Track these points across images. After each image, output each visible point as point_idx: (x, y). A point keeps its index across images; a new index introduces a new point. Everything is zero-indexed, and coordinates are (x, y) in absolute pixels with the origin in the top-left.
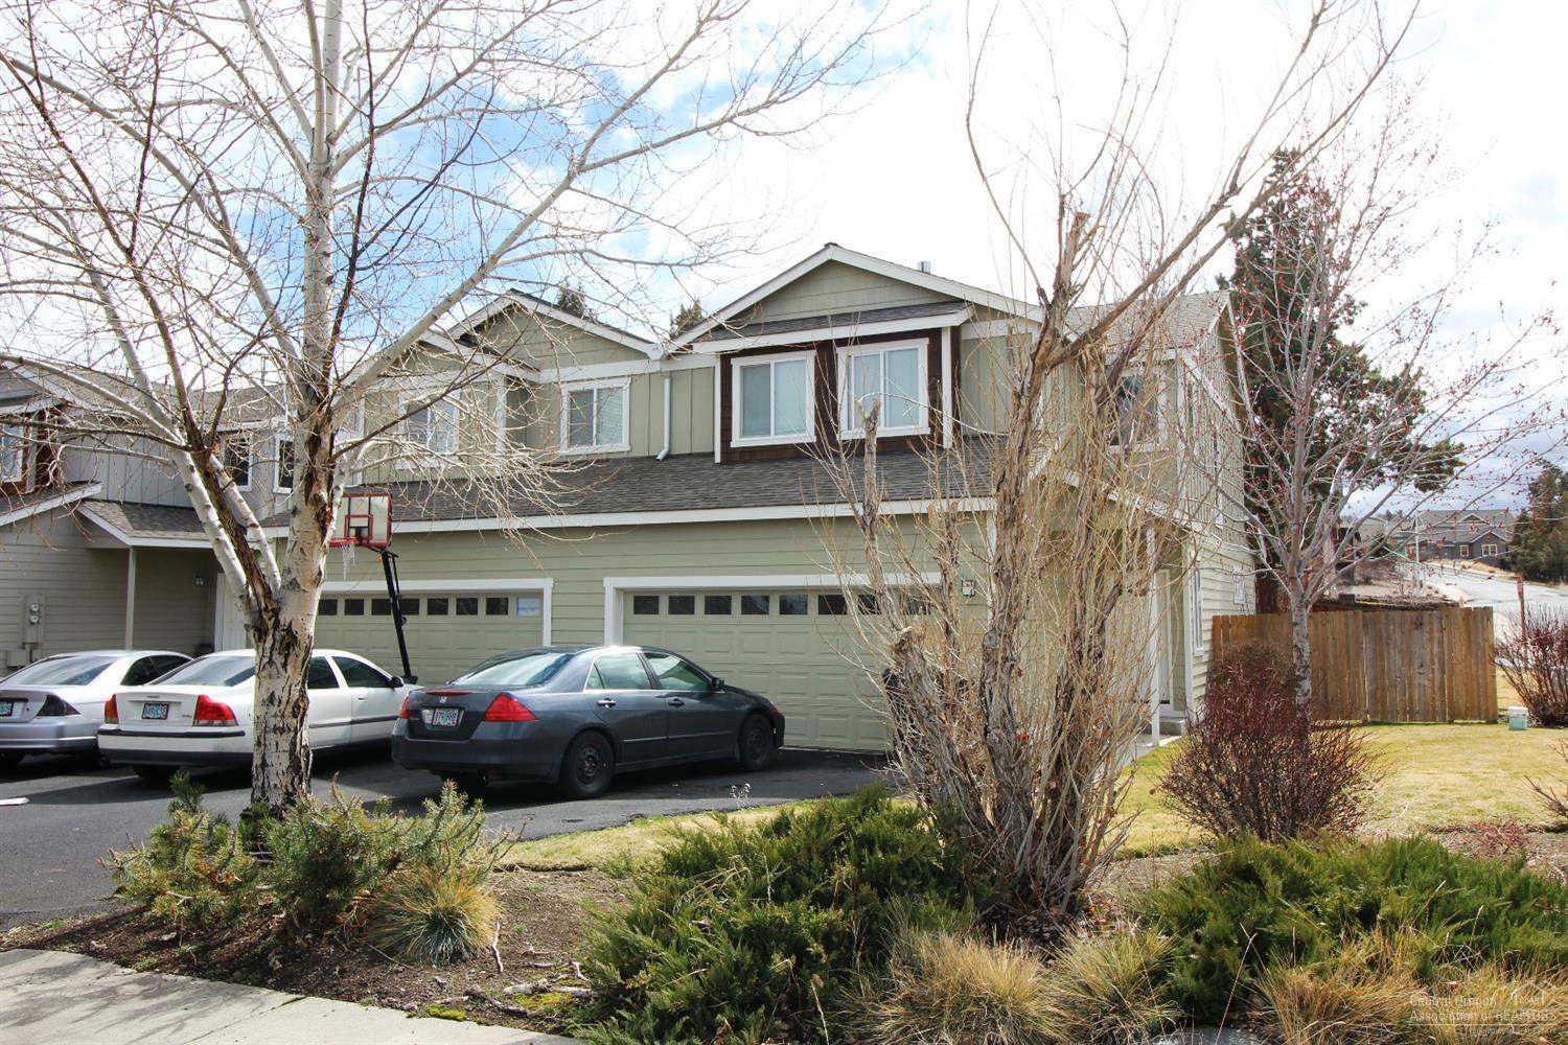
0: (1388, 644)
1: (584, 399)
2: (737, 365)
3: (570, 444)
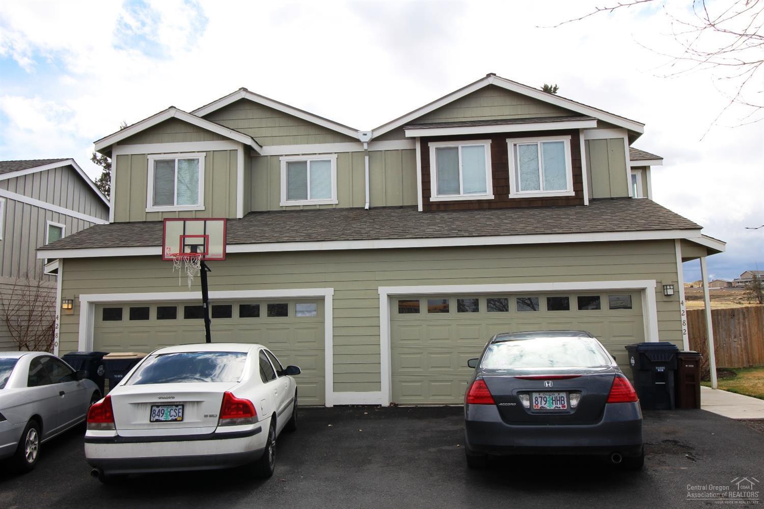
0: (718, 326)
1: (297, 167)
2: (432, 146)
3: (289, 198)
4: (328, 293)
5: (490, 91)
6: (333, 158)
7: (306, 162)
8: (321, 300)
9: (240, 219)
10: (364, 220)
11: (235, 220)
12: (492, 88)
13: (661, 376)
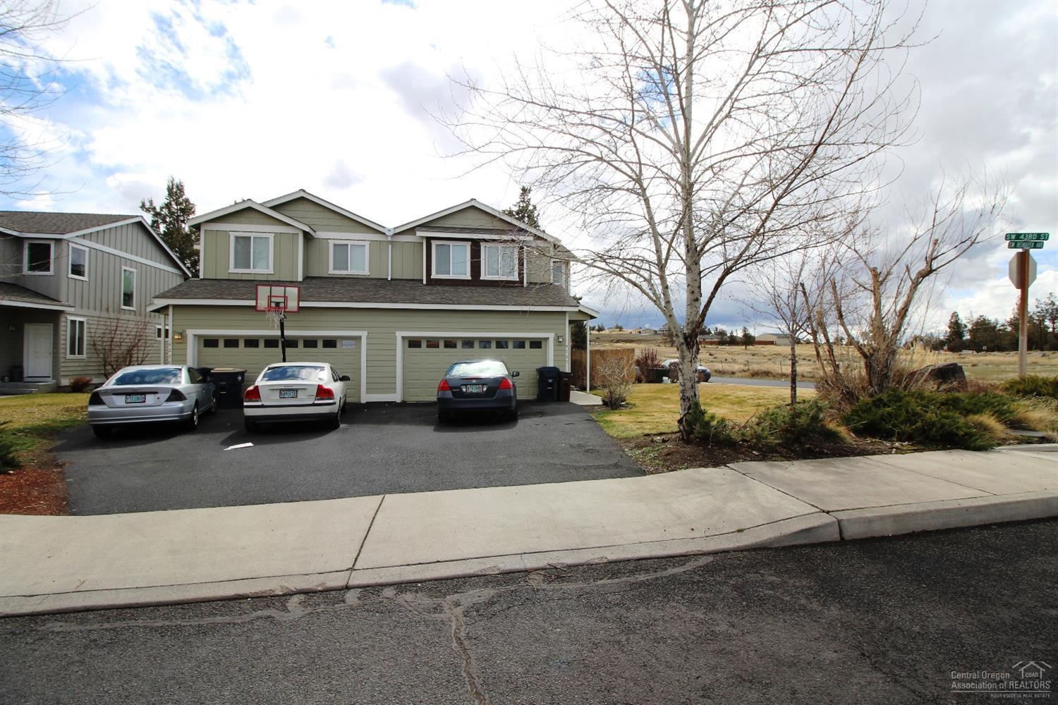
1: (341, 248)
2: (434, 243)
3: (334, 269)
4: (363, 334)
5: (473, 209)
6: (367, 244)
7: (347, 245)
8: (359, 338)
9: (300, 282)
10: (388, 288)
11: (297, 282)
12: (473, 207)
13: (550, 385)
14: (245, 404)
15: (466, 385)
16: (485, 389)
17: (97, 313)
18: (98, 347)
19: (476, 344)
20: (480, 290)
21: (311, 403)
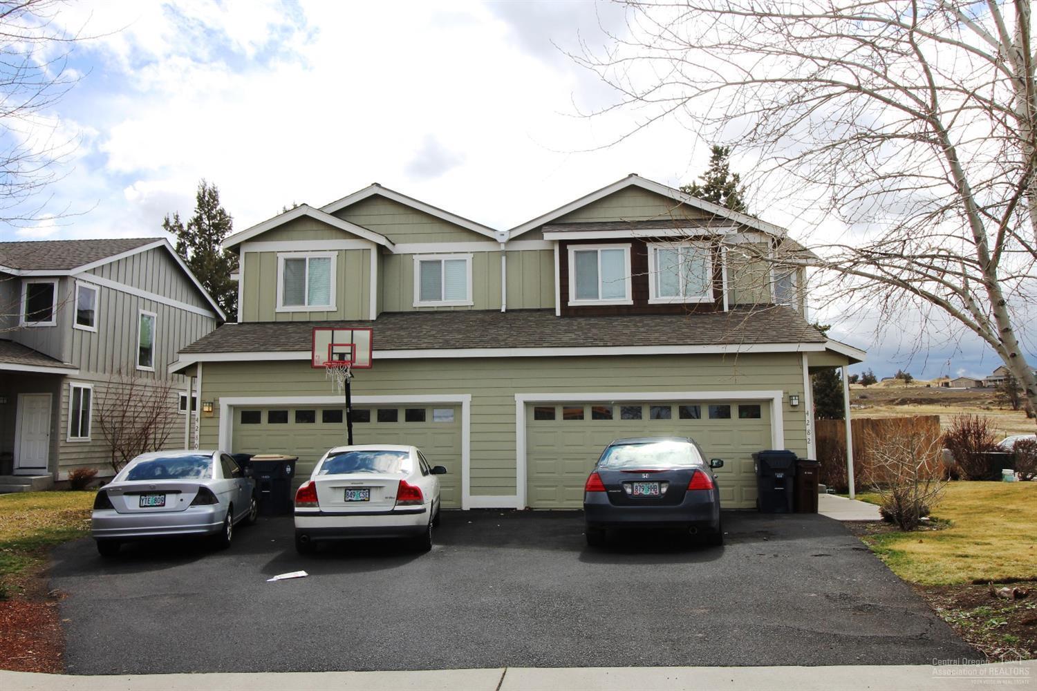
1: (431, 267)
2: (572, 250)
3: (422, 299)
4: (465, 399)
5: (632, 190)
6: (469, 257)
7: (440, 261)
8: (459, 406)
9: (373, 321)
10: (501, 324)
11: (368, 321)
12: (633, 188)
13: (780, 482)
14: (297, 509)
15: (631, 483)
16: (664, 490)
17: (106, 377)
18: (107, 425)
19: (646, 413)
20: (648, 320)
21: (389, 509)
